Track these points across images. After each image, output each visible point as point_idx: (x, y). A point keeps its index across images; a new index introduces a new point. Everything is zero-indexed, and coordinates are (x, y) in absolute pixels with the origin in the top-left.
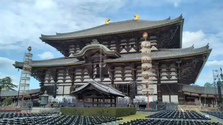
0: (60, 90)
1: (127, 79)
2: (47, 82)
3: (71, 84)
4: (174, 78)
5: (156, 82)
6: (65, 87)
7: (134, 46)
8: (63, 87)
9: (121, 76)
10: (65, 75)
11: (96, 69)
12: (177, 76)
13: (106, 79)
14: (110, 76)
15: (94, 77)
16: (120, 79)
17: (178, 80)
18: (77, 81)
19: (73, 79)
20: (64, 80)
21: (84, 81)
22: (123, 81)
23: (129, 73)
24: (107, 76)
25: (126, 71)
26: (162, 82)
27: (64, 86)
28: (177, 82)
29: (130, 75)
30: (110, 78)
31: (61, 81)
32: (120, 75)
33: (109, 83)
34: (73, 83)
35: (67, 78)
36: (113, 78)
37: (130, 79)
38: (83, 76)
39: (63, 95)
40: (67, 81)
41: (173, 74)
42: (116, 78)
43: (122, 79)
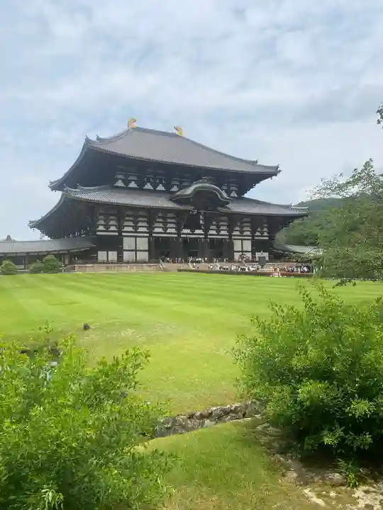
0: (128, 243)
1: (222, 232)
2: (101, 228)
3: (148, 235)
4: (266, 234)
5: (251, 238)
6: (137, 239)
9: (216, 228)
10: (136, 220)
12: (268, 233)
13: (197, 231)
14: (202, 228)
15: (183, 227)
17: (269, 236)
18: (156, 230)
19: (151, 228)
20: (136, 228)
22: (218, 235)
23: (225, 225)
24: (199, 227)
25: (222, 223)
26: (256, 238)
27: (136, 237)
28: (267, 238)
29: (225, 228)
31: (131, 229)
33: (201, 236)
34: (151, 233)
35: (140, 224)
36: (206, 231)
37: (225, 233)
38: (165, 223)
39: (136, 251)
40: (140, 229)
41: (265, 229)
42: (210, 231)
43: (216, 232)
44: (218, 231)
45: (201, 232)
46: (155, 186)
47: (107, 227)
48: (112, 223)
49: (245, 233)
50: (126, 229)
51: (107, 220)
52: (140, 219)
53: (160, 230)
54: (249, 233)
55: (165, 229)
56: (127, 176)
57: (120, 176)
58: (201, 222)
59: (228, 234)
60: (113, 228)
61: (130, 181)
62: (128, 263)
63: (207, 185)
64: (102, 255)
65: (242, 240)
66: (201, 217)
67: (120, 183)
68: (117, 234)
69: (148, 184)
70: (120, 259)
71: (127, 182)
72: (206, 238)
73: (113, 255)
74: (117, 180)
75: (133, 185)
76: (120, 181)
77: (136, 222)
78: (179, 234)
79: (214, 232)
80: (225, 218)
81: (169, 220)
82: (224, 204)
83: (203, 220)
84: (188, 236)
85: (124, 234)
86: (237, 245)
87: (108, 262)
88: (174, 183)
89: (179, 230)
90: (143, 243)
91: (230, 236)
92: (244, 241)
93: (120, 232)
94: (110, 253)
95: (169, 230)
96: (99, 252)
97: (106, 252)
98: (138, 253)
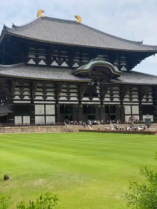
0: (38, 109)
1: (115, 100)
2: (17, 97)
3: (55, 102)
4: (150, 100)
5: (138, 104)
6: (46, 106)
8: (43, 106)
9: (110, 96)
12: (153, 99)
13: (94, 99)
17: (153, 102)
18: (61, 99)
19: (57, 97)
20: (45, 97)
23: (117, 94)
24: (96, 96)
25: (114, 92)
26: (142, 104)
27: (45, 104)
28: (152, 104)
29: (117, 96)
30: (99, 97)
31: (41, 98)
33: (98, 103)
34: (57, 101)
35: (48, 94)
36: (102, 98)
37: (118, 100)
38: (68, 93)
39: (45, 115)
40: (48, 98)
41: (150, 97)
42: (105, 98)
43: (110, 99)
44: (112, 99)
45: (97, 99)
46: (60, 63)
47: (22, 97)
48: (25, 93)
49: (134, 100)
50: (37, 98)
51: (22, 91)
52: (48, 90)
53: (65, 99)
54: (137, 100)
55: (68, 97)
56: (37, 56)
58: (98, 91)
59: (120, 100)
60: (26, 98)
61: (40, 60)
62: (39, 125)
63: (102, 62)
64: (18, 120)
65: (131, 105)
66: (98, 87)
67: (31, 62)
68: (30, 102)
69: (55, 62)
70: (32, 122)
72: (102, 104)
73: (27, 119)
74: (29, 59)
75: (42, 63)
76: (32, 60)
77: (45, 92)
78: (80, 101)
79: (108, 100)
80: (117, 88)
81: (71, 91)
82: (116, 77)
83: (99, 90)
84: (87, 103)
85: (35, 102)
86: (127, 110)
87: (23, 125)
88: (75, 60)
89: (79, 98)
90: (51, 109)
91: (122, 102)
92: (133, 106)
93: (32, 100)
94: (24, 117)
95: (72, 99)
96: (15, 117)
97: (21, 117)
98: (47, 117)
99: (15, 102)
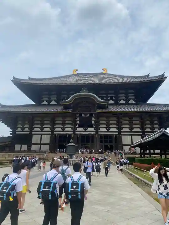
0: (35, 139)
1: (112, 130)
2: (19, 129)
3: (50, 133)
5: (141, 133)
6: (43, 136)
7: (113, 98)
10: (42, 123)
11: (78, 119)
13: (89, 129)
14: (94, 126)
15: (77, 126)
16: (105, 130)
18: (57, 129)
19: (53, 129)
20: (42, 129)
21: (65, 130)
22: (108, 131)
23: (114, 124)
24: (91, 126)
25: (111, 122)
27: (41, 135)
29: (115, 126)
30: (94, 128)
31: (39, 129)
32: (105, 126)
33: (92, 133)
34: (52, 132)
35: (45, 126)
36: (97, 129)
37: (115, 130)
38: (64, 124)
39: (41, 144)
40: (45, 129)
42: (101, 129)
43: (107, 129)
44: (108, 129)
45: (93, 129)
47: (23, 129)
48: (26, 126)
49: (135, 130)
50: (35, 129)
51: (23, 125)
52: (45, 122)
53: (60, 129)
54: (138, 130)
57: (45, 99)
58: (93, 122)
59: (118, 130)
60: (27, 129)
62: (35, 152)
64: (17, 147)
65: (132, 135)
66: (93, 119)
68: (29, 133)
70: (29, 149)
71: (49, 101)
72: (97, 134)
73: (25, 147)
77: (42, 124)
78: (74, 131)
81: (67, 122)
84: (81, 133)
85: (33, 133)
86: (126, 140)
87: (21, 152)
89: (74, 128)
90: (46, 139)
92: (133, 136)
93: (31, 131)
94: (23, 145)
95: (67, 129)
96: (16, 145)
97: (20, 145)
98: (42, 146)
99: (17, 133)
